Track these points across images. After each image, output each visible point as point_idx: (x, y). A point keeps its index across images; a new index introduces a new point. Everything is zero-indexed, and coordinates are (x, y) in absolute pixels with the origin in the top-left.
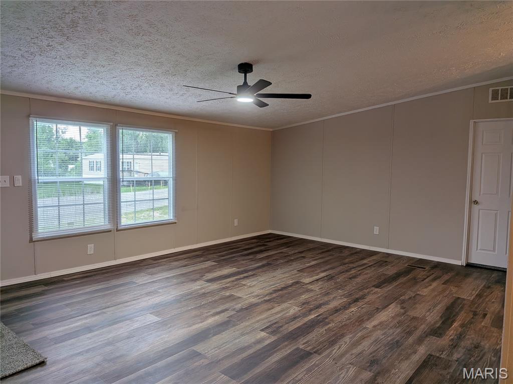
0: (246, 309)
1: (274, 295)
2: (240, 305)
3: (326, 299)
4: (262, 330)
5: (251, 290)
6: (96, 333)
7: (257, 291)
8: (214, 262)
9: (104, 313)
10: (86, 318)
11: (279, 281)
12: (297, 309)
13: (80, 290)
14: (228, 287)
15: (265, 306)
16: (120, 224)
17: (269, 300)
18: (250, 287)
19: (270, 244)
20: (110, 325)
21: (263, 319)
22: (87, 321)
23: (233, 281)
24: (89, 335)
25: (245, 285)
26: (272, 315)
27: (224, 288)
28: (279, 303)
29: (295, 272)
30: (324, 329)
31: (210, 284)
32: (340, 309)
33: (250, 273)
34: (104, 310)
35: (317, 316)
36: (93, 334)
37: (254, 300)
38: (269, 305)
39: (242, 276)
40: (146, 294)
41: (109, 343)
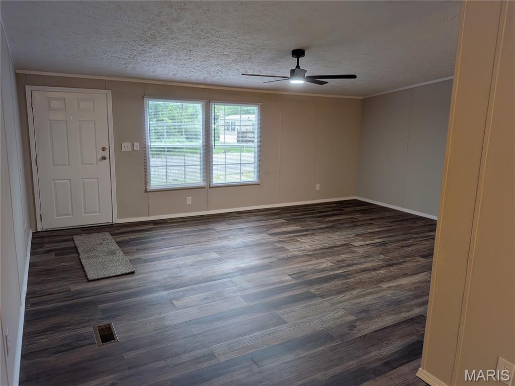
0: (287, 259)
1: (318, 252)
2: (284, 255)
3: (363, 260)
4: (289, 275)
5: (301, 245)
6: (173, 260)
7: (306, 247)
8: (285, 220)
9: (184, 248)
10: (170, 250)
11: (330, 242)
12: (330, 264)
13: (175, 230)
14: (284, 241)
15: (304, 259)
16: (212, 182)
17: (310, 255)
18: (302, 243)
19: (347, 210)
20: (183, 256)
21: (295, 268)
22: (170, 251)
23: (291, 237)
24: (168, 260)
25: (298, 241)
26: (306, 266)
27: (279, 241)
28: (317, 258)
29: (353, 235)
30: (341, 282)
31: (270, 237)
32: (370, 270)
33: (311, 232)
34: (185, 246)
35: (343, 272)
36: (170, 260)
37: (297, 253)
38: (308, 258)
39: (301, 234)
40: (219, 238)
41: (178, 267)
